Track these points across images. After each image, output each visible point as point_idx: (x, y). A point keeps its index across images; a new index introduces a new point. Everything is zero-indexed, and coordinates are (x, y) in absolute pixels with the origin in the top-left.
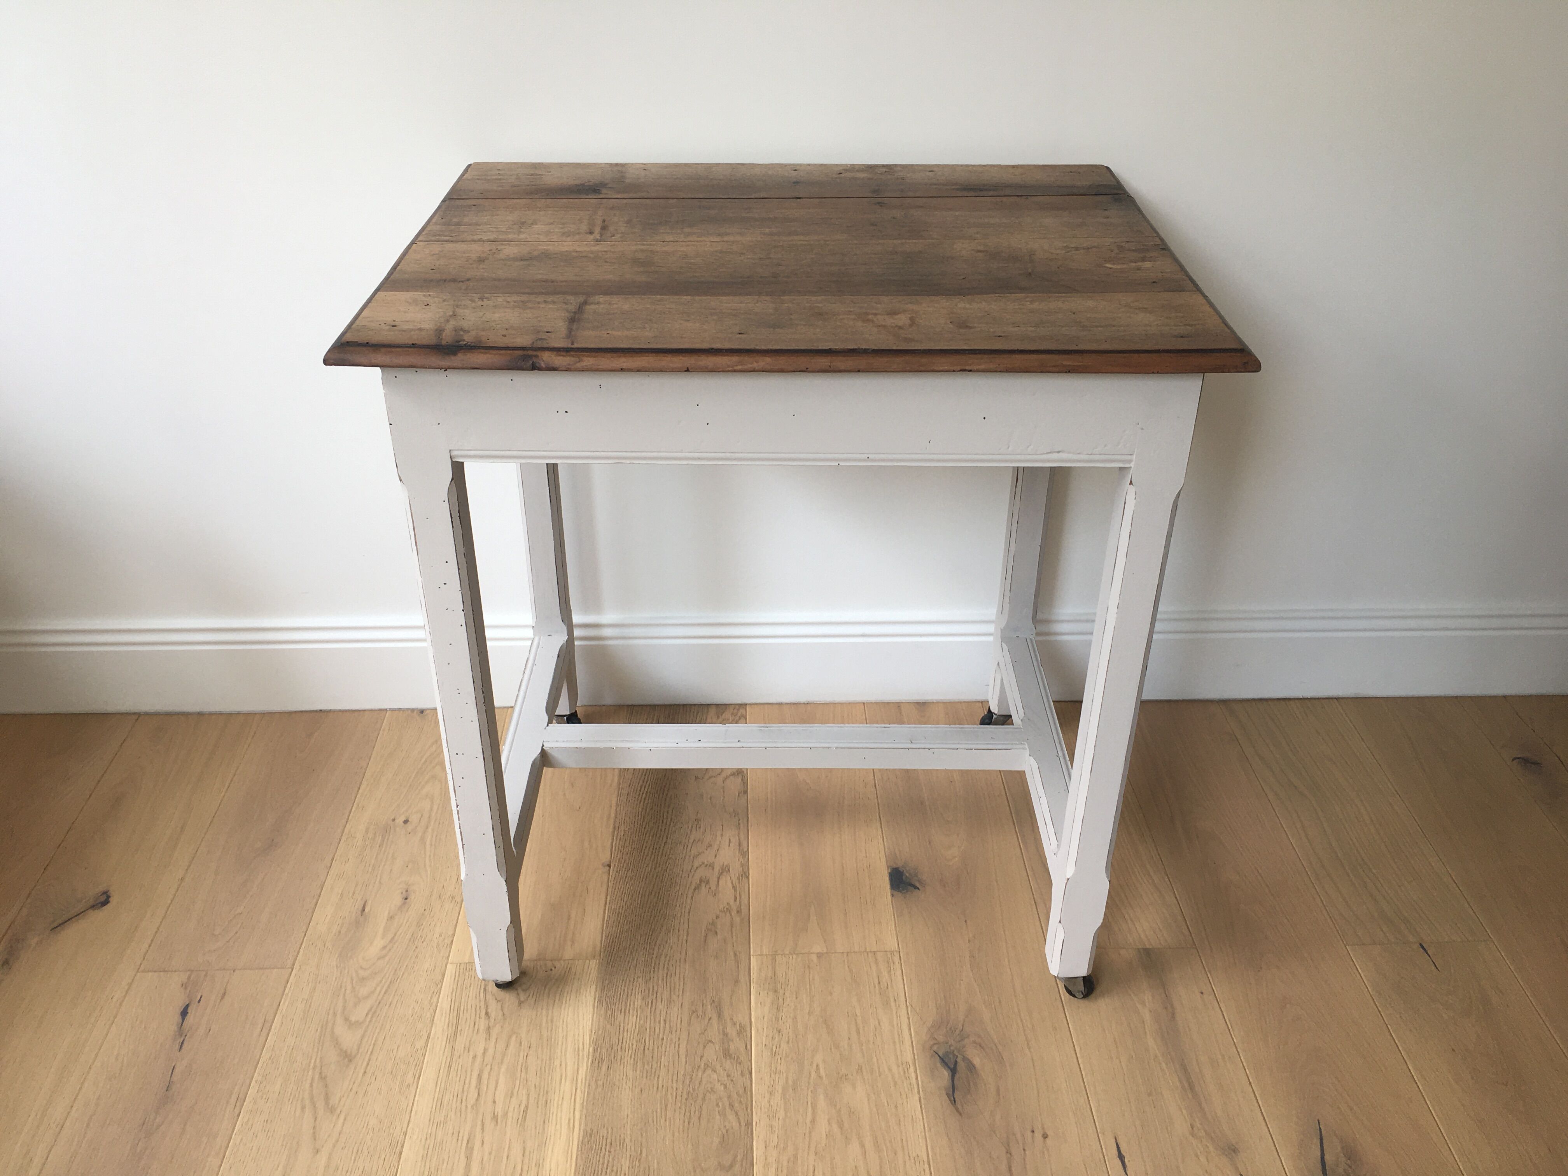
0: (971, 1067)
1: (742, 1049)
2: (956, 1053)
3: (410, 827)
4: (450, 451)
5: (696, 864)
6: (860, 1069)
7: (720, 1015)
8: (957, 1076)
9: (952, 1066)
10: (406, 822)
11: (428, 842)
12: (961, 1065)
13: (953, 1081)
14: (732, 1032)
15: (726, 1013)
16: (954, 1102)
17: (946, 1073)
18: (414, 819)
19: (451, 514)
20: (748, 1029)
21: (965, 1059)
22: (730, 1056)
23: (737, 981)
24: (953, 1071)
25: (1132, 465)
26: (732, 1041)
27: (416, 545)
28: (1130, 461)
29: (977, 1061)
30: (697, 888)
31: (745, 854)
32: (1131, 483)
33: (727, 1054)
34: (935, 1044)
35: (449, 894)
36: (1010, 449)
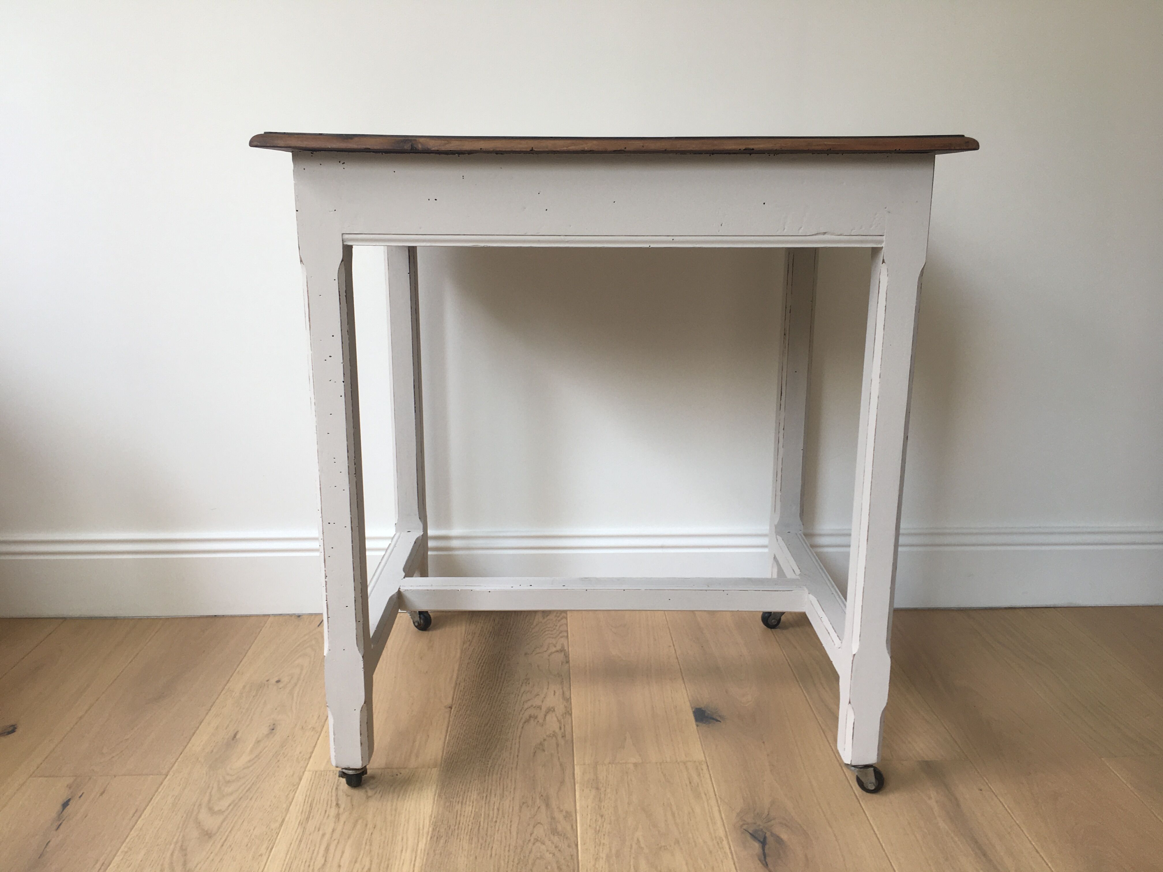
0: (779, 840)
1: (569, 828)
2: (764, 830)
3: (281, 685)
4: (343, 234)
5: (526, 706)
6: (677, 842)
7: (548, 805)
8: (767, 847)
9: (762, 840)
10: (278, 681)
11: (295, 695)
12: (770, 840)
13: (764, 850)
14: (559, 816)
15: (554, 803)
16: (766, 865)
17: (757, 845)
18: (285, 680)
19: (339, 292)
20: (574, 815)
21: (772, 834)
22: (558, 833)
23: (562, 782)
24: (763, 843)
25: (883, 245)
26: (559, 822)
27: (309, 320)
28: (881, 242)
29: (784, 836)
30: (527, 721)
31: (568, 700)
32: (883, 262)
33: (554, 831)
34: (744, 824)
35: (310, 726)
36: (785, 230)
